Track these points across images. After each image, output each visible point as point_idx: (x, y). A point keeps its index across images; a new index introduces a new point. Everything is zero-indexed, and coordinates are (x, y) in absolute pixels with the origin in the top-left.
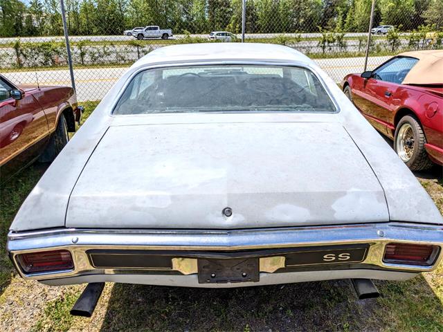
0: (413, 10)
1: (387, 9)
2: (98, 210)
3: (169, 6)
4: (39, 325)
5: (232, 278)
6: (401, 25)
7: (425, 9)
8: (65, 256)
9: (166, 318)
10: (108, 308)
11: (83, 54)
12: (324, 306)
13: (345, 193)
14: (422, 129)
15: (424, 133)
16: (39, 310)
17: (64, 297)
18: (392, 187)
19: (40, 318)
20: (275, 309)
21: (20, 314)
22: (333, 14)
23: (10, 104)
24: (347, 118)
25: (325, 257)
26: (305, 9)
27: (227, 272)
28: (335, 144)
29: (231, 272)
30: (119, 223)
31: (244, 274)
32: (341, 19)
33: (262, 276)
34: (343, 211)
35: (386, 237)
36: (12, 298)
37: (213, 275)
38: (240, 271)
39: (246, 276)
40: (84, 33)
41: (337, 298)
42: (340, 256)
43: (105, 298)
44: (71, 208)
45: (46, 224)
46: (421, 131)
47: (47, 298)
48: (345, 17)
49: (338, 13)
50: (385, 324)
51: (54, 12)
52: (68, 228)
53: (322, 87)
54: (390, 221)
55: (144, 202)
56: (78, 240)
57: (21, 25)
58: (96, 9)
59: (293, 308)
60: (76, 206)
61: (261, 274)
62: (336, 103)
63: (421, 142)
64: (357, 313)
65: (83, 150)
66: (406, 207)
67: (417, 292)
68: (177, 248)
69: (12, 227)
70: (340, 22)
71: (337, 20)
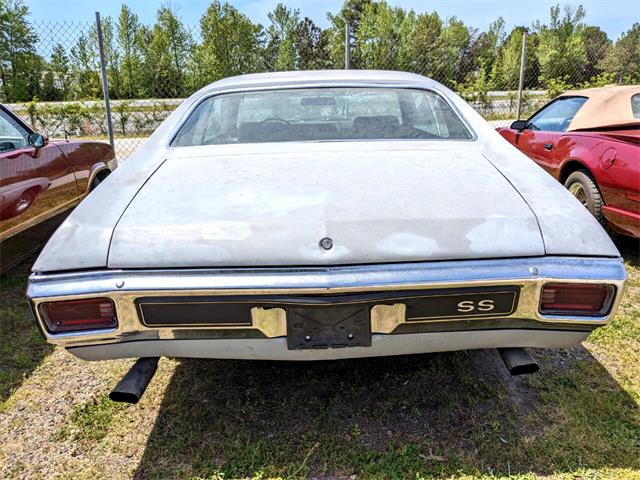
0: (584, 58)
1: (547, 59)
2: (152, 245)
3: (245, 60)
4: (62, 433)
5: (335, 341)
6: (567, 76)
7: (601, 57)
8: (106, 310)
9: (242, 420)
10: (160, 412)
11: (124, 120)
12: (465, 403)
13: (484, 220)
14: (597, 187)
15: (600, 192)
16: (62, 416)
17: (98, 400)
18: (547, 213)
19: (63, 425)
20: (396, 408)
21: (35, 421)
22: (473, 67)
23: (26, 153)
24: (487, 146)
25: (460, 305)
26: (433, 60)
27: (327, 333)
28: (470, 170)
29: (332, 333)
30: (180, 260)
31: (351, 336)
32: (484, 73)
33: (375, 339)
34: (481, 241)
35: (542, 275)
36: (23, 403)
37: (308, 337)
38: (344, 331)
39: (352, 338)
40: (127, 96)
41: (483, 394)
42: (481, 304)
43: (156, 400)
44: (116, 243)
45: (82, 263)
46: (596, 190)
47: (74, 401)
48: (489, 70)
49: (478, 64)
50: (551, 422)
51: (84, 68)
52: (111, 269)
53: (452, 111)
54: (546, 255)
55: (214, 234)
56: (123, 284)
57: (38, 86)
58: (143, 64)
59: (422, 406)
60: (122, 241)
61: (373, 337)
62: (472, 130)
63: (596, 206)
64: (511, 411)
65: (130, 182)
66: (566, 235)
67: (596, 385)
68: (259, 292)
69: (36, 267)
70: (483, 77)
71: (479, 74)
